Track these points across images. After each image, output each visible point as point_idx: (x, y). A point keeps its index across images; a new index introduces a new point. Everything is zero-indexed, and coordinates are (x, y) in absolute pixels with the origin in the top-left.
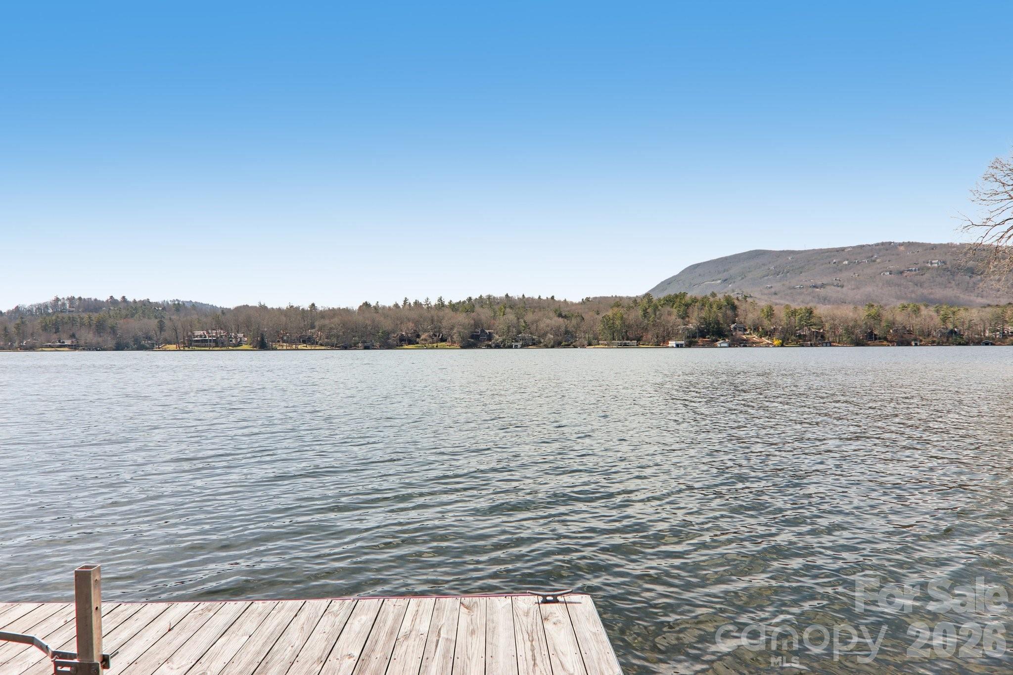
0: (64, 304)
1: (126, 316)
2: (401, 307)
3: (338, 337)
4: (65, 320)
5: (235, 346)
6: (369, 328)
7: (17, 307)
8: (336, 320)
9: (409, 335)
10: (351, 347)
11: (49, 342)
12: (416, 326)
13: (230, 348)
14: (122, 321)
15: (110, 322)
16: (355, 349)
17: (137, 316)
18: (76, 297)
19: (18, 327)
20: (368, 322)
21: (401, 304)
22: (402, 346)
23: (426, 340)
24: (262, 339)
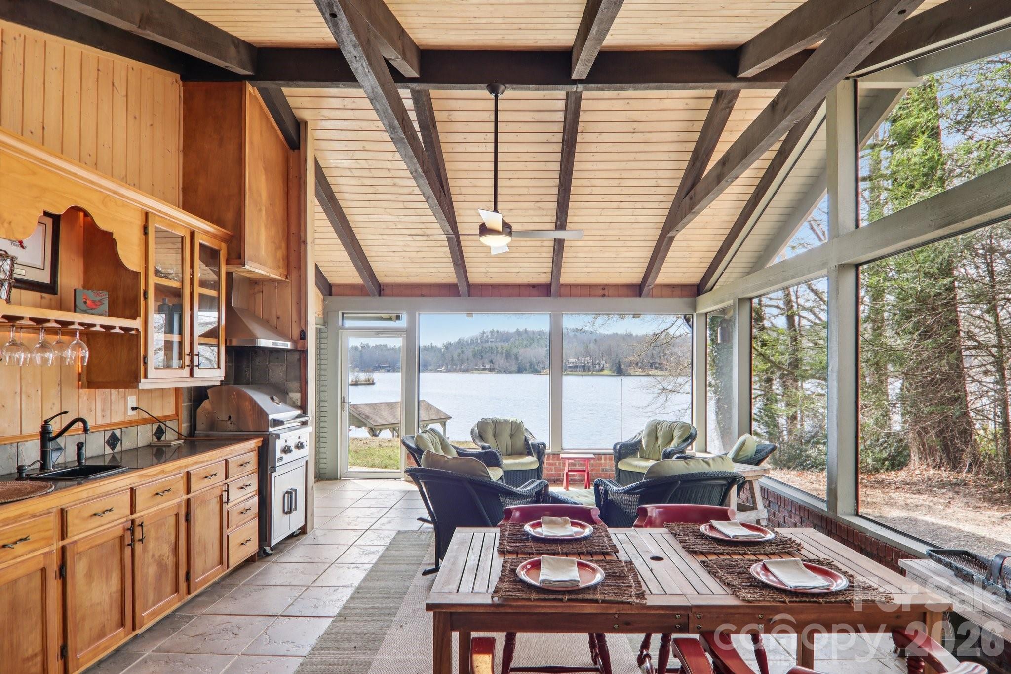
0: (487, 336)
1: (526, 346)
4: (487, 350)
5: (598, 371)
7: (460, 340)
11: (477, 365)
13: (595, 373)
14: (522, 350)
15: (515, 351)
17: (533, 345)
18: (495, 330)
19: (459, 355)
24: (619, 366)
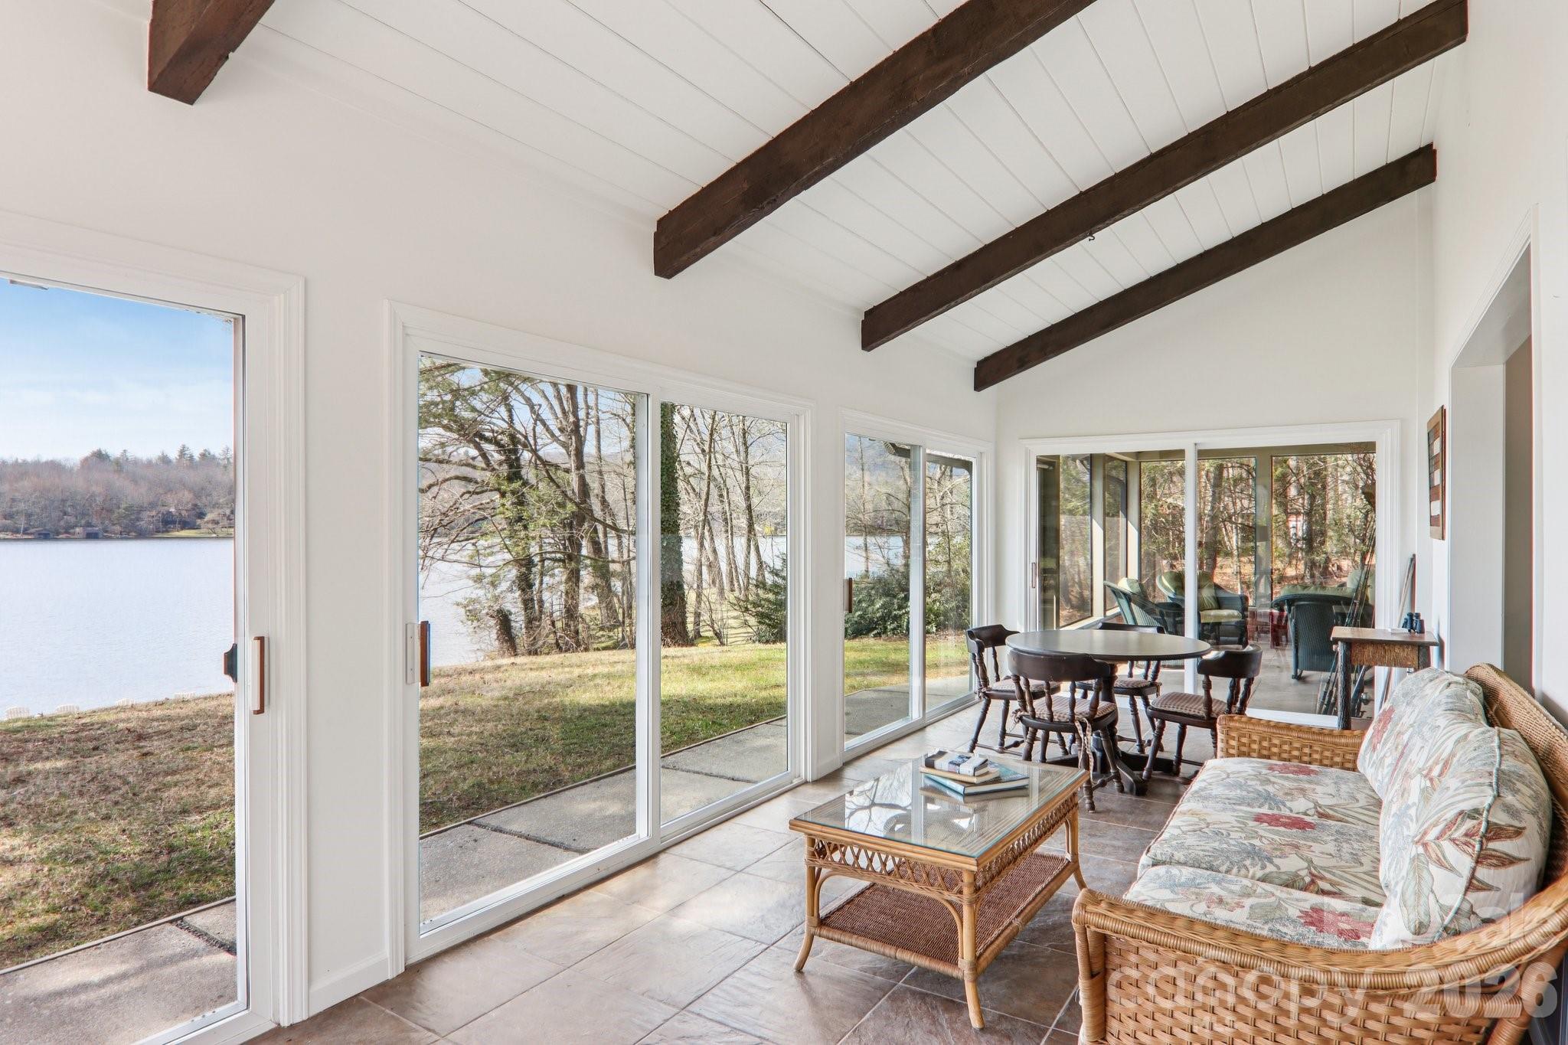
2: (175, 461)
3: (29, 516)
6: (99, 500)
8: (26, 484)
9: (184, 513)
10: (58, 533)
12: (197, 496)
16: (68, 539)
20: (96, 489)
21: (173, 455)
22: (167, 531)
23: (216, 523)
